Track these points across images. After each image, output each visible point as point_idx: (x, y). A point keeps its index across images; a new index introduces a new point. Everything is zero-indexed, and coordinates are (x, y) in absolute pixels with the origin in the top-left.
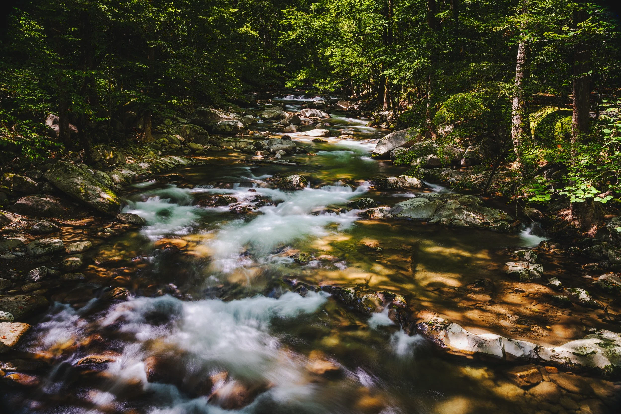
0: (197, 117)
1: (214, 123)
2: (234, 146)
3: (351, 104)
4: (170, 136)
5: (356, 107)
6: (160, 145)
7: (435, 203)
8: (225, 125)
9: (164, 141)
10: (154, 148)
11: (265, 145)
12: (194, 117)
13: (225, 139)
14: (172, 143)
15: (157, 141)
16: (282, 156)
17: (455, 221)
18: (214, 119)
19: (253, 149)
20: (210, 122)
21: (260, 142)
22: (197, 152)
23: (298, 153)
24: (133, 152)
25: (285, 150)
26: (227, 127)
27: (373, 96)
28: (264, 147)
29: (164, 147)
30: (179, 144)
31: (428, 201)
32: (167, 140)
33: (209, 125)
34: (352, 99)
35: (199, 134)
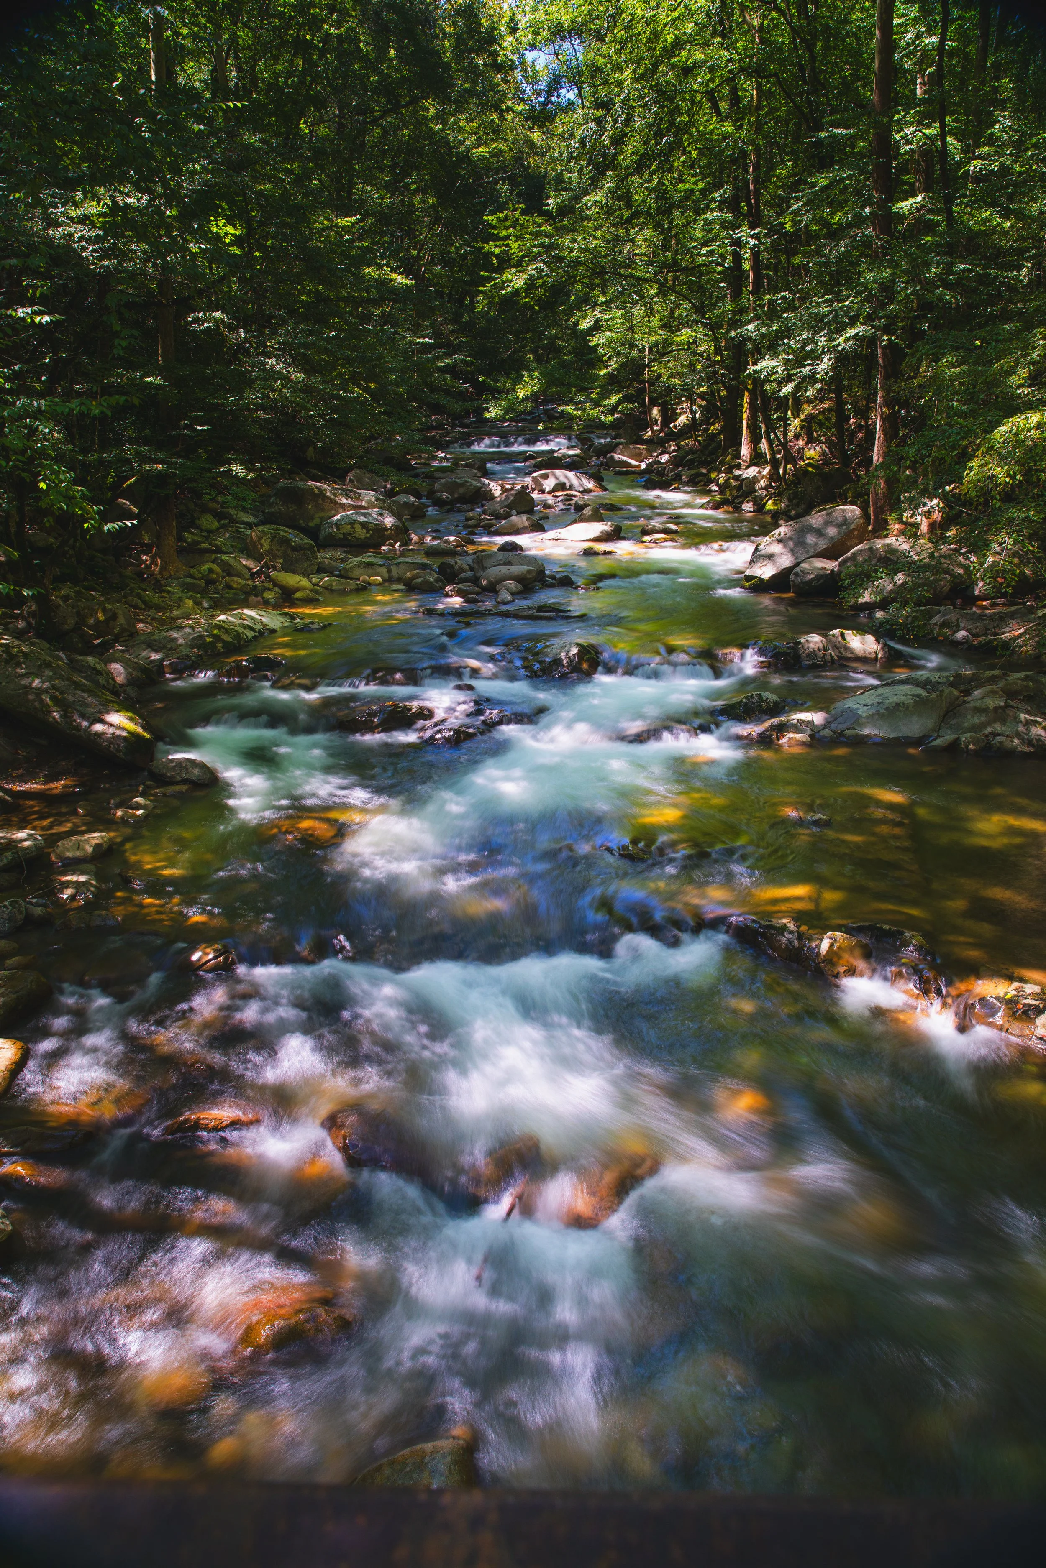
0: (280, 507)
1: (321, 518)
2: (386, 575)
3: (650, 452)
4: (224, 557)
5: (664, 458)
6: (202, 583)
7: (941, 696)
8: (353, 523)
9: (210, 571)
10: (188, 588)
11: (462, 570)
12: (271, 505)
13: (359, 559)
14: (230, 575)
15: (192, 571)
16: (512, 594)
17: (998, 739)
18: (323, 510)
19: (436, 580)
20: (312, 519)
21: (451, 561)
22: (298, 595)
23: (552, 586)
24: (144, 602)
25: (519, 579)
26: (358, 528)
27: (707, 430)
28: (462, 575)
29: (211, 588)
30: (248, 576)
31: (924, 693)
32: (217, 569)
33: (311, 524)
34: (649, 442)
35: (295, 549)
